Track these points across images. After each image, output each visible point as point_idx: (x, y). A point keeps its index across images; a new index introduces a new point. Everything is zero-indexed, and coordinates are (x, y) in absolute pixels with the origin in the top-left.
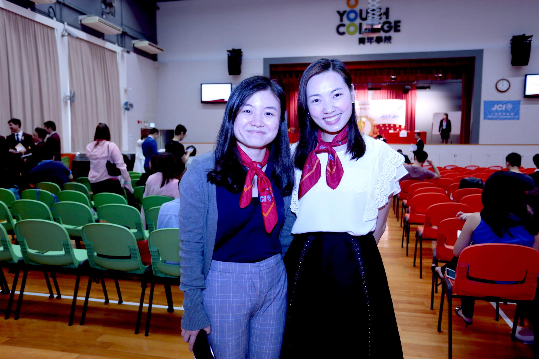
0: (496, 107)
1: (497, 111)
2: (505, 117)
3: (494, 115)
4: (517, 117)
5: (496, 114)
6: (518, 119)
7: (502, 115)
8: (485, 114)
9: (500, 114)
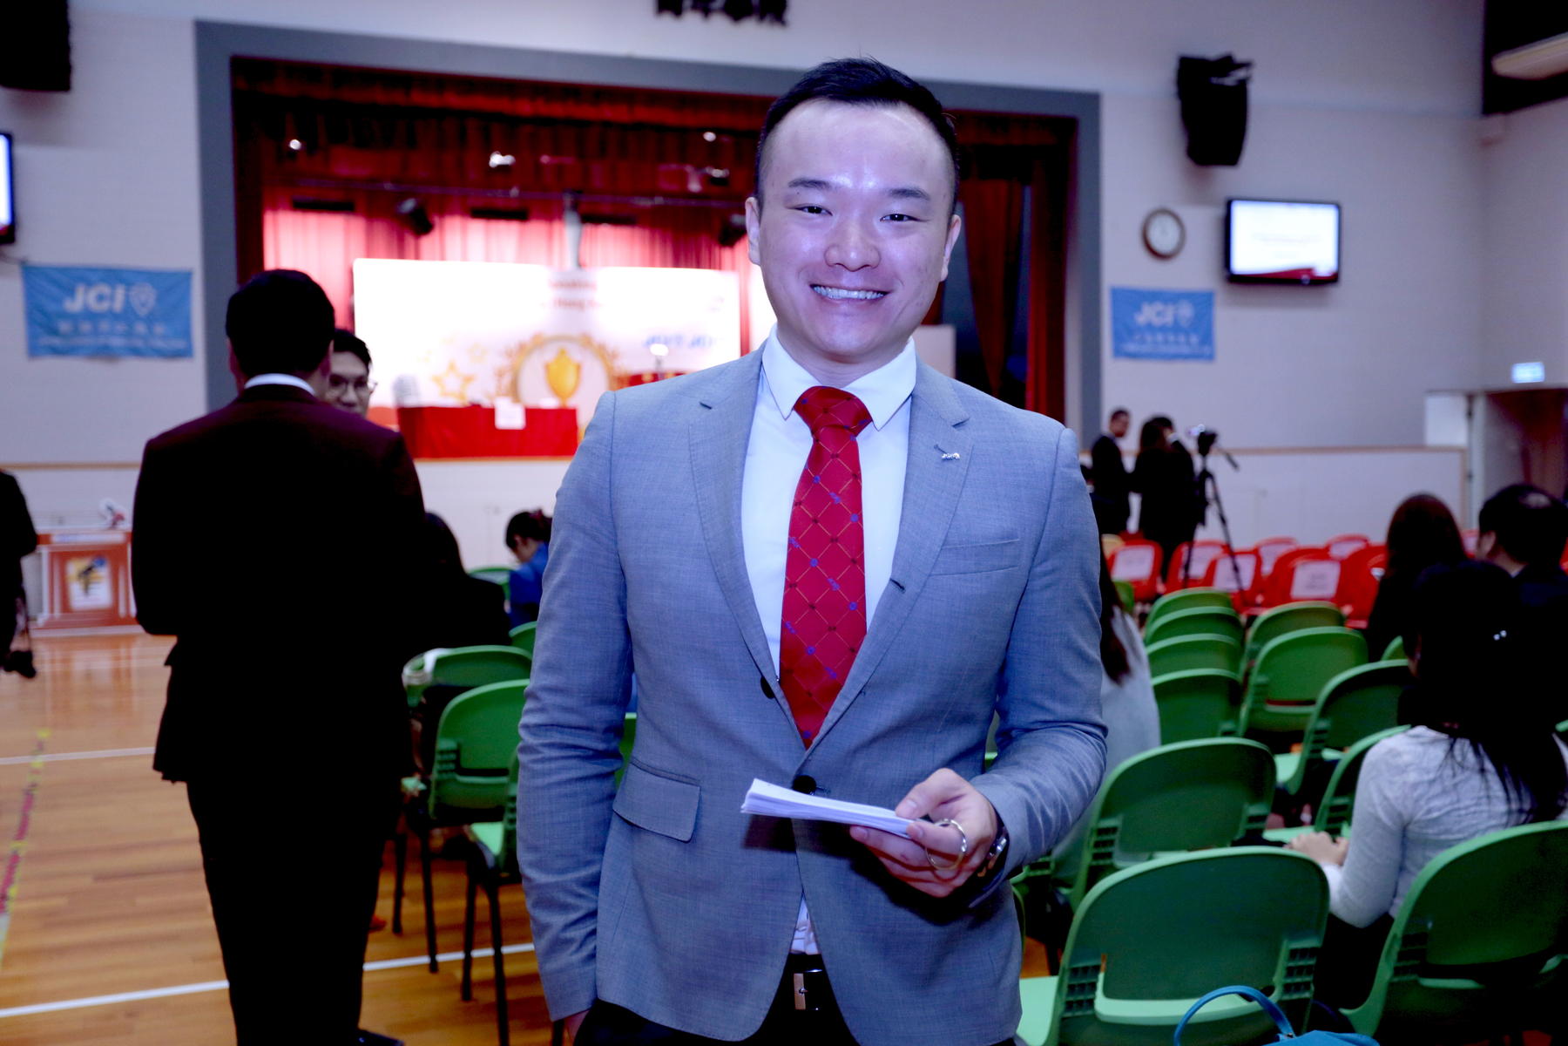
0: (1148, 314)
1: (1150, 327)
2: (1172, 349)
3: (1143, 341)
4: (1206, 349)
5: (1149, 338)
6: (1210, 357)
7: (1166, 342)
8: (1118, 338)
9: (1160, 337)
